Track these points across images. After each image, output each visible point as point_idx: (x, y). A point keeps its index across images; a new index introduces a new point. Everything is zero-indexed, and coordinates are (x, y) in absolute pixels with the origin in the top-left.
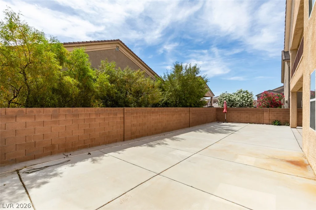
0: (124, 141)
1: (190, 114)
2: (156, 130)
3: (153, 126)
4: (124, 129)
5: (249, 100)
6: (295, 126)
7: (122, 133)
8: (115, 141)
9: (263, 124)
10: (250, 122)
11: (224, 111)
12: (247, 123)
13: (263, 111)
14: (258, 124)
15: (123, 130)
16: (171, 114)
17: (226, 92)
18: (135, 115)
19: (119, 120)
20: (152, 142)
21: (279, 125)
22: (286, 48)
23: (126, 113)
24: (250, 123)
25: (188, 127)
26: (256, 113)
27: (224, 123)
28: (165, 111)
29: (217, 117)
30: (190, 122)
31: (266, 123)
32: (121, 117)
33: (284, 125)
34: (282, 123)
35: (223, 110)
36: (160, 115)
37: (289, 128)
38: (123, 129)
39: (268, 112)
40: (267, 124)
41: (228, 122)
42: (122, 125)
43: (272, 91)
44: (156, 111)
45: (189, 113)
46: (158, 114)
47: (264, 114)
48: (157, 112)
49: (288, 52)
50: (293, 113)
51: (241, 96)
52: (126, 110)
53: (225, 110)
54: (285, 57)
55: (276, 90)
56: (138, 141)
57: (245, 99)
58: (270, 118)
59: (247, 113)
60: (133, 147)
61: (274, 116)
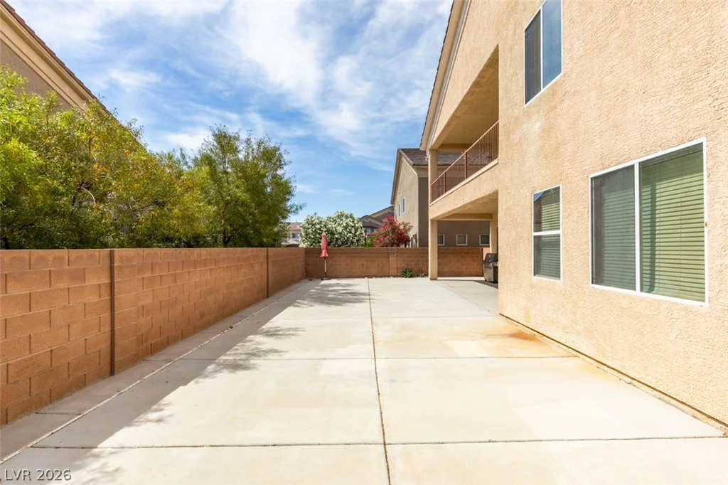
0: (112, 373)
1: (270, 264)
2: (202, 315)
3: (195, 304)
4: (113, 331)
5: (358, 233)
6: (436, 277)
7: (105, 346)
8: (81, 383)
9: (389, 276)
10: (368, 274)
11: (323, 255)
12: (364, 277)
13: (389, 253)
14: (381, 277)
15: (108, 335)
16: (235, 266)
17: (315, 214)
18: (148, 274)
19: (92, 298)
20: (224, 354)
21: (412, 276)
22: (424, 145)
23: (120, 267)
24: (368, 277)
25: (264, 298)
26: (378, 257)
27: (322, 280)
28: (223, 258)
29: (306, 268)
30: (270, 285)
31: (393, 274)
32: (99, 285)
33: (418, 276)
34: (415, 274)
35: (321, 253)
36: (211, 270)
37: (427, 280)
38: (108, 329)
39: (396, 254)
40: (394, 276)
41: (330, 278)
42: (107, 315)
43: (370, 217)
44: (203, 258)
45: (268, 262)
46: (207, 268)
47: (390, 258)
48: (205, 263)
49: (425, 152)
50: (432, 255)
51: (345, 225)
52: (121, 257)
53: (324, 252)
54: (412, 160)
55: (374, 217)
56: (167, 361)
57: (350, 230)
58: (399, 266)
59: (362, 257)
60: (181, 388)
61: (404, 261)
